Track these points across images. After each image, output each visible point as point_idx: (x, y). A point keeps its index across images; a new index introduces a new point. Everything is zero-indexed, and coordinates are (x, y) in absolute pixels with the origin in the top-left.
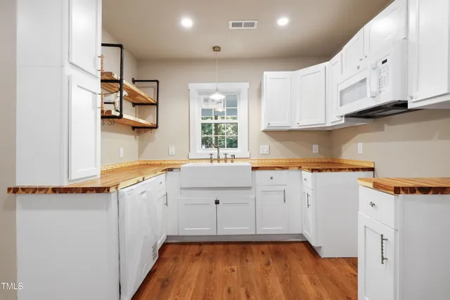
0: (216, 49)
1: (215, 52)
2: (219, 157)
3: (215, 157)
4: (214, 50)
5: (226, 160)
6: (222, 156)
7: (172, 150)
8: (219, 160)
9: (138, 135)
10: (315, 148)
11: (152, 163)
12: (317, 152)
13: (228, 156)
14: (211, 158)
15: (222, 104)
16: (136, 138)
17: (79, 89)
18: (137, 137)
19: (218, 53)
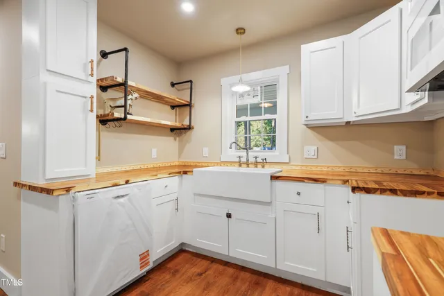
0: (240, 31)
1: (239, 36)
2: (248, 160)
3: (244, 160)
4: (237, 33)
5: (256, 164)
6: (252, 160)
7: (206, 151)
8: (247, 164)
9: (179, 136)
10: (400, 152)
11: (189, 164)
12: (404, 157)
13: (259, 160)
14: (239, 162)
15: (259, 97)
16: (175, 140)
17: (59, 94)
18: (177, 138)
19: (243, 36)
